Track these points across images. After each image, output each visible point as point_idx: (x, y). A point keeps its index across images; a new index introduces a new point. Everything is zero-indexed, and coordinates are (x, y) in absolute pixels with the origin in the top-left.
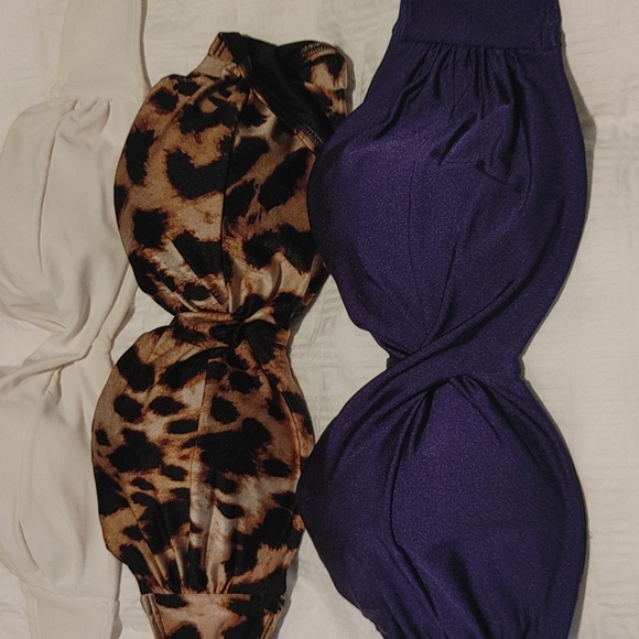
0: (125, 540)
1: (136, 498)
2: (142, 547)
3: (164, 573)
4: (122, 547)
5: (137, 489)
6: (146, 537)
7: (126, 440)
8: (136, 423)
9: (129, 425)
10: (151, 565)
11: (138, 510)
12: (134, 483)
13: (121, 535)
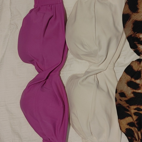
0: (128, 127)
1: (135, 114)
2: (134, 129)
3: (140, 137)
4: (127, 129)
5: (136, 111)
6: (137, 126)
7: (134, 95)
8: (138, 90)
9: (135, 91)
10: (136, 135)
11: (135, 118)
12: (135, 109)
13: (126, 125)
